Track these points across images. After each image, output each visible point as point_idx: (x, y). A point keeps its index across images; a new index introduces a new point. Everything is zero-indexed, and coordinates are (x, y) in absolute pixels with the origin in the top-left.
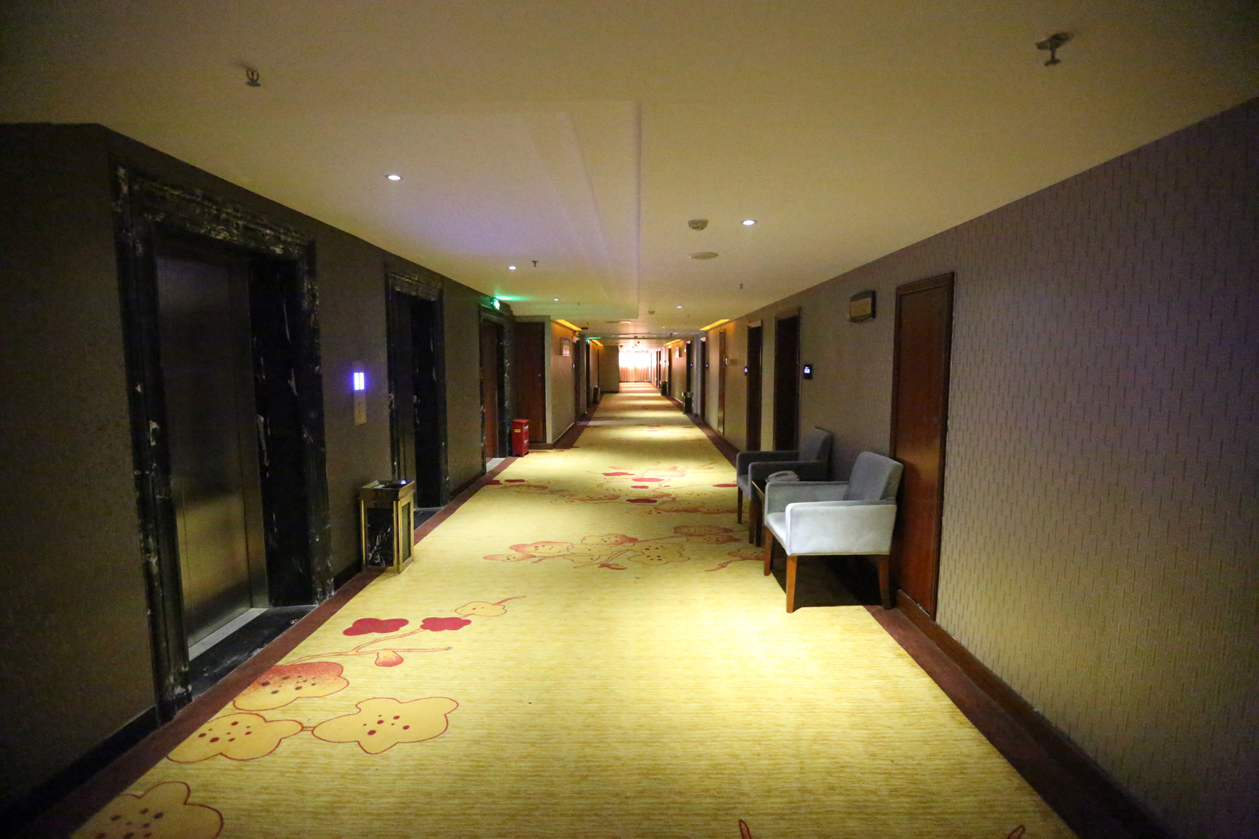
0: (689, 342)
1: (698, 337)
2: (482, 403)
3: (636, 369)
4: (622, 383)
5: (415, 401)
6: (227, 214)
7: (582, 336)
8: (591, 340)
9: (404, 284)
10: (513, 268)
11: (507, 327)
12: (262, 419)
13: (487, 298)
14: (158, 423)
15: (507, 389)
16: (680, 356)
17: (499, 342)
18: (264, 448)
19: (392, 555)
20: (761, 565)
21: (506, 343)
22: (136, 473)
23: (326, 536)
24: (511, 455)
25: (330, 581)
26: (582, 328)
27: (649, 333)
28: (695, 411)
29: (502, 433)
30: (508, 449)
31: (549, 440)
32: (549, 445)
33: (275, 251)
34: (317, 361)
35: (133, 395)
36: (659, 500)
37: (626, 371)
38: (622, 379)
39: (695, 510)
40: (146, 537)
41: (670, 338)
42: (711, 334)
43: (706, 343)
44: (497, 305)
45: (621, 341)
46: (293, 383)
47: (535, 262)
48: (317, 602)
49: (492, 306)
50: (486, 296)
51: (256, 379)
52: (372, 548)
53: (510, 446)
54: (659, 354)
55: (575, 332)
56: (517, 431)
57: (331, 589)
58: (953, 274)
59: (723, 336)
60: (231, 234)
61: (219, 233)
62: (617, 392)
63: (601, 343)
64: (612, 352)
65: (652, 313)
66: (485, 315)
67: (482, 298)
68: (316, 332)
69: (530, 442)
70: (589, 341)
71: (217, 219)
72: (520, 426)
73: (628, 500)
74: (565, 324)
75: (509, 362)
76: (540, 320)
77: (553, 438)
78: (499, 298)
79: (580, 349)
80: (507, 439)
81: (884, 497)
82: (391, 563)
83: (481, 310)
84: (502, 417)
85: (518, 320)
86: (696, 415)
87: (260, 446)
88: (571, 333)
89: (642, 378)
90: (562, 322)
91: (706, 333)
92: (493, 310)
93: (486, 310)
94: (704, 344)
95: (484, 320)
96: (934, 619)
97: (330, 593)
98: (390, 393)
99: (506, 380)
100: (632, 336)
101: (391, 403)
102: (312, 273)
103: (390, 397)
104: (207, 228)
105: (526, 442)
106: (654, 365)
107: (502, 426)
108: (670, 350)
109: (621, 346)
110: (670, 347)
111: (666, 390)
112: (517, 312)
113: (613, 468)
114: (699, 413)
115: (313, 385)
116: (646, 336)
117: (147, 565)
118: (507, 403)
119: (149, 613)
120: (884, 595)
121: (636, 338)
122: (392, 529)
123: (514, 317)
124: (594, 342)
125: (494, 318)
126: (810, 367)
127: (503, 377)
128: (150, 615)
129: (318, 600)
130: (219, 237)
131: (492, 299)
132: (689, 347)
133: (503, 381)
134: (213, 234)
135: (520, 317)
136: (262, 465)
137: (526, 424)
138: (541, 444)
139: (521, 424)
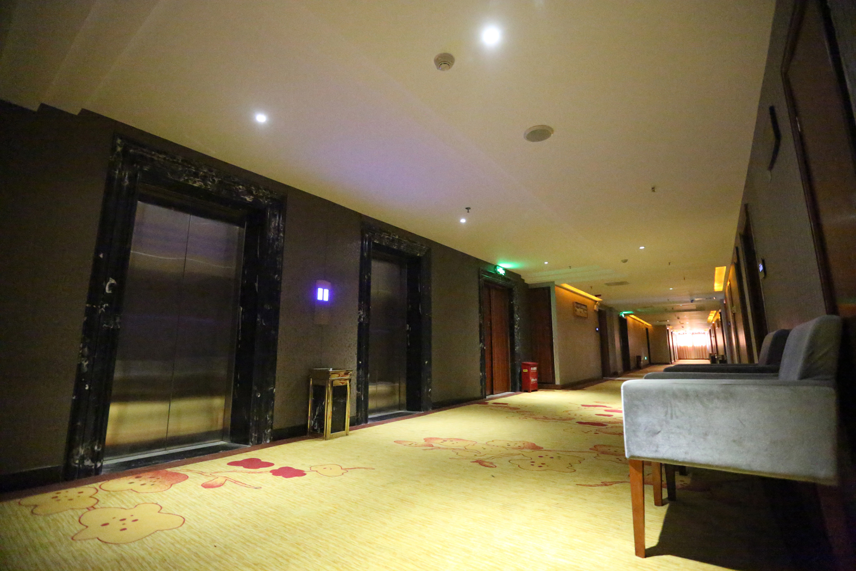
0: (720, 310)
2: (481, 341)
6: (204, 172)
7: (609, 308)
8: (625, 314)
11: (515, 290)
12: (241, 309)
13: (492, 266)
14: (116, 280)
15: (518, 338)
17: (508, 301)
18: (240, 328)
21: (516, 302)
22: (87, 305)
23: (268, 395)
24: (521, 390)
25: (267, 431)
26: (597, 296)
29: (513, 372)
30: (518, 385)
31: (558, 382)
32: (557, 386)
33: (246, 200)
34: (277, 271)
35: (95, 259)
36: (610, 425)
40: (84, 347)
44: (502, 272)
46: (257, 285)
48: (251, 444)
49: (497, 272)
50: (491, 264)
51: (242, 283)
52: (314, 417)
53: (520, 382)
55: (596, 301)
56: (525, 371)
57: (267, 438)
60: (206, 185)
61: (195, 182)
63: (642, 320)
67: (483, 264)
68: (278, 253)
69: (538, 382)
71: (196, 175)
72: (528, 367)
73: (577, 422)
74: (575, 290)
75: (519, 316)
76: (546, 286)
77: (562, 381)
78: (503, 266)
80: (517, 376)
83: (481, 272)
84: (513, 360)
85: (530, 287)
87: (238, 326)
88: (590, 301)
90: (571, 288)
92: (497, 275)
93: (488, 273)
97: (266, 440)
98: (359, 310)
99: (516, 331)
101: (360, 317)
103: (359, 313)
104: (184, 178)
105: (534, 380)
107: (514, 366)
110: (713, 322)
112: (525, 279)
113: (596, 402)
117: (80, 365)
118: (517, 348)
119: (74, 398)
122: (325, 403)
123: (527, 285)
124: (637, 319)
126: (762, 262)
127: (514, 328)
128: (75, 400)
129: (252, 442)
130: (195, 185)
131: (496, 267)
133: (514, 332)
134: (190, 183)
136: (238, 339)
137: (534, 366)
138: (551, 383)
139: (528, 365)
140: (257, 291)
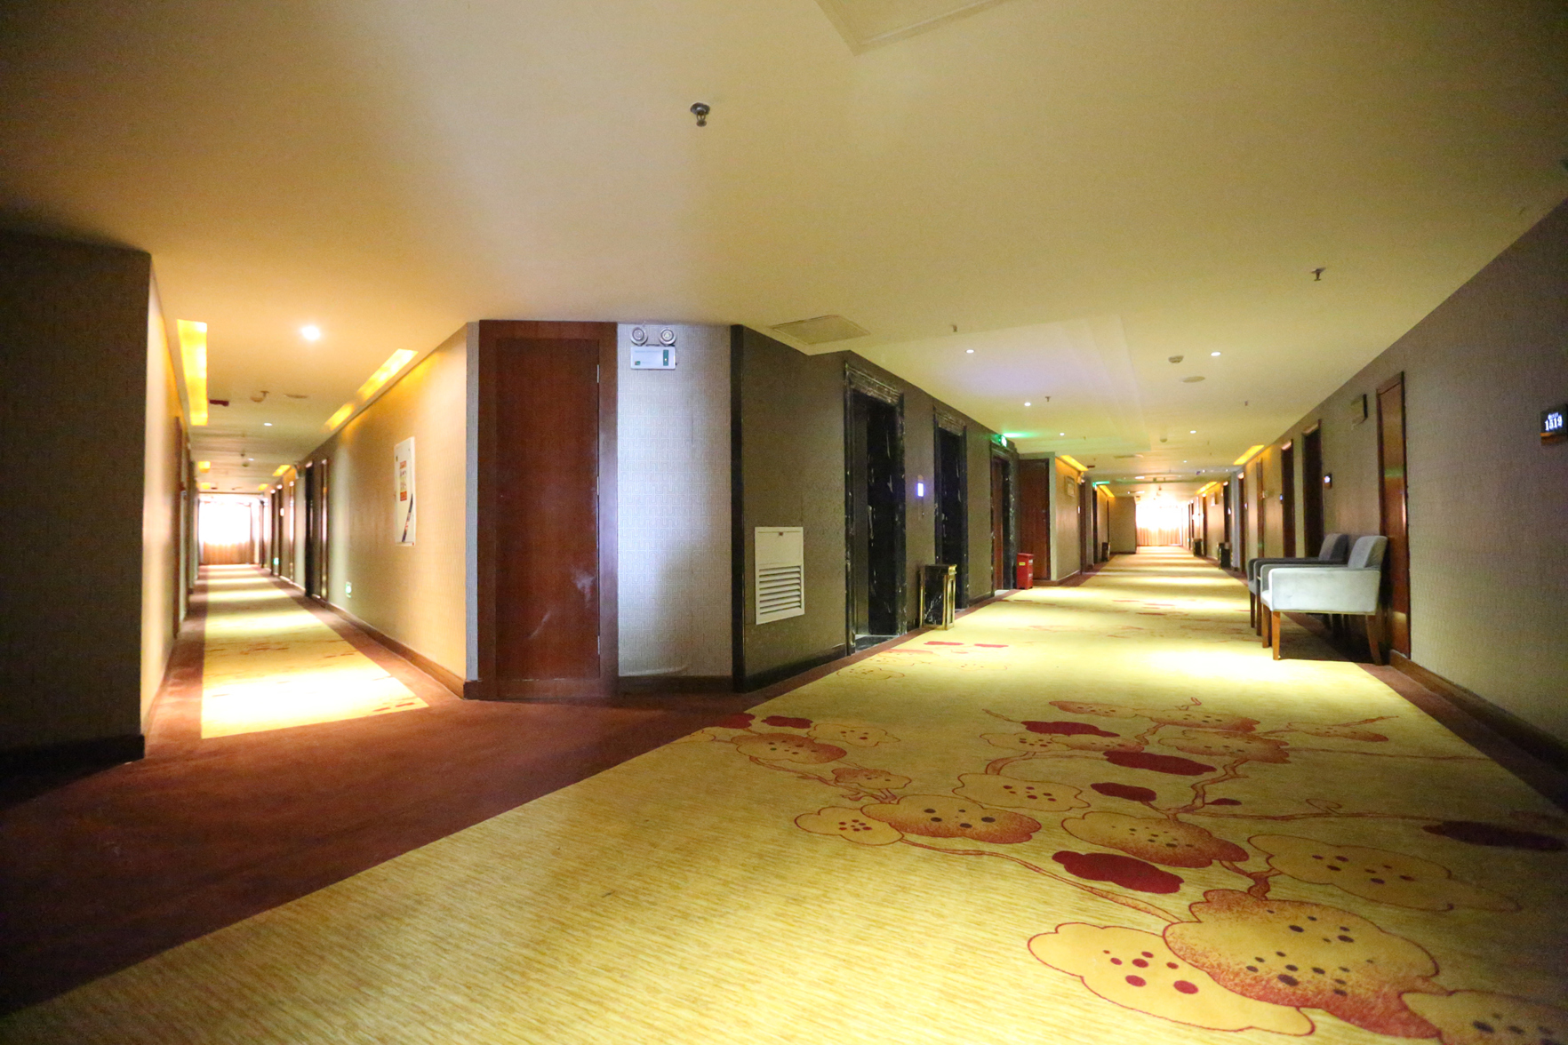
0: (1226, 484)
1: (1235, 473)
2: (992, 530)
3: (1160, 532)
4: (1141, 548)
5: (943, 518)
6: (874, 381)
7: (1088, 479)
8: (1098, 485)
9: (945, 423)
10: (1028, 404)
11: (1011, 463)
12: (871, 508)
13: (996, 436)
15: (1012, 522)
16: (1216, 503)
17: (1004, 478)
18: (871, 527)
19: (942, 616)
20: (1261, 644)
21: (1011, 478)
23: (904, 589)
24: (1015, 587)
25: (905, 623)
26: (1089, 467)
27: (1170, 473)
28: (1232, 564)
29: (1007, 566)
30: (1012, 581)
31: (1054, 577)
32: (1053, 581)
34: (903, 471)
35: (846, 475)
36: (1169, 614)
37: (1146, 533)
38: (1140, 542)
39: (1208, 620)
41: (1201, 480)
42: (1249, 468)
43: (1245, 482)
44: (1004, 443)
45: (1139, 486)
46: (890, 485)
47: (1048, 398)
48: (898, 634)
49: (1000, 443)
50: (995, 433)
51: (868, 483)
52: (927, 610)
53: (1015, 578)
54: (1192, 507)
55: (1079, 472)
56: (1022, 564)
57: (905, 629)
58: (1403, 373)
59: (1260, 468)
62: (1134, 553)
63: (1112, 492)
64: (1127, 505)
65: (1164, 441)
66: (996, 451)
67: (992, 435)
68: (903, 452)
69: (1034, 578)
70: (1096, 488)
71: (870, 385)
72: (1025, 559)
73: (1137, 614)
74: (1069, 463)
75: (1014, 497)
76: (1043, 457)
77: (1058, 576)
78: (1006, 436)
79: (1086, 495)
80: (1011, 571)
81: (1369, 565)
82: (941, 623)
83: (992, 445)
84: (1006, 552)
85: (1020, 458)
86: (1236, 569)
87: (869, 526)
88: (1076, 473)
89: (1172, 539)
90: (1067, 458)
91: (1243, 468)
92: (1001, 447)
93: (996, 446)
94: (1242, 481)
95: (995, 457)
96: (1410, 658)
97: (904, 632)
98: (936, 501)
99: (1011, 515)
100: (1150, 478)
102: (902, 414)
104: (867, 390)
105: (1030, 575)
106: (1186, 527)
107: (1007, 558)
108: (1204, 498)
109: (1138, 497)
110: (1204, 495)
111: (1200, 549)
112: (1021, 450)
113: (1121, 598)
114: (1239, 565)
115: (901, 486)
116: (1169, 477)
117: (847, 566)
118: (1011, 536)
120: (1374, 652)
121: (1155, 481)
122: (943, 597)
123: (1018, 455)
124: (1104, 491)
125: (1002, 454)
126: (1330, 476)
127: (1008, 511)
129: (898, 632)
130: (870, 395)
131: (1000, 437)
132: (1226, 490)
133: (1008, 516)
134: (868, 393)
135: (1023, 455)
136: (869, 538)
137: (1030, 558)
138: (1045, 579)
139: (1026, 557)
140: (891, 490)
